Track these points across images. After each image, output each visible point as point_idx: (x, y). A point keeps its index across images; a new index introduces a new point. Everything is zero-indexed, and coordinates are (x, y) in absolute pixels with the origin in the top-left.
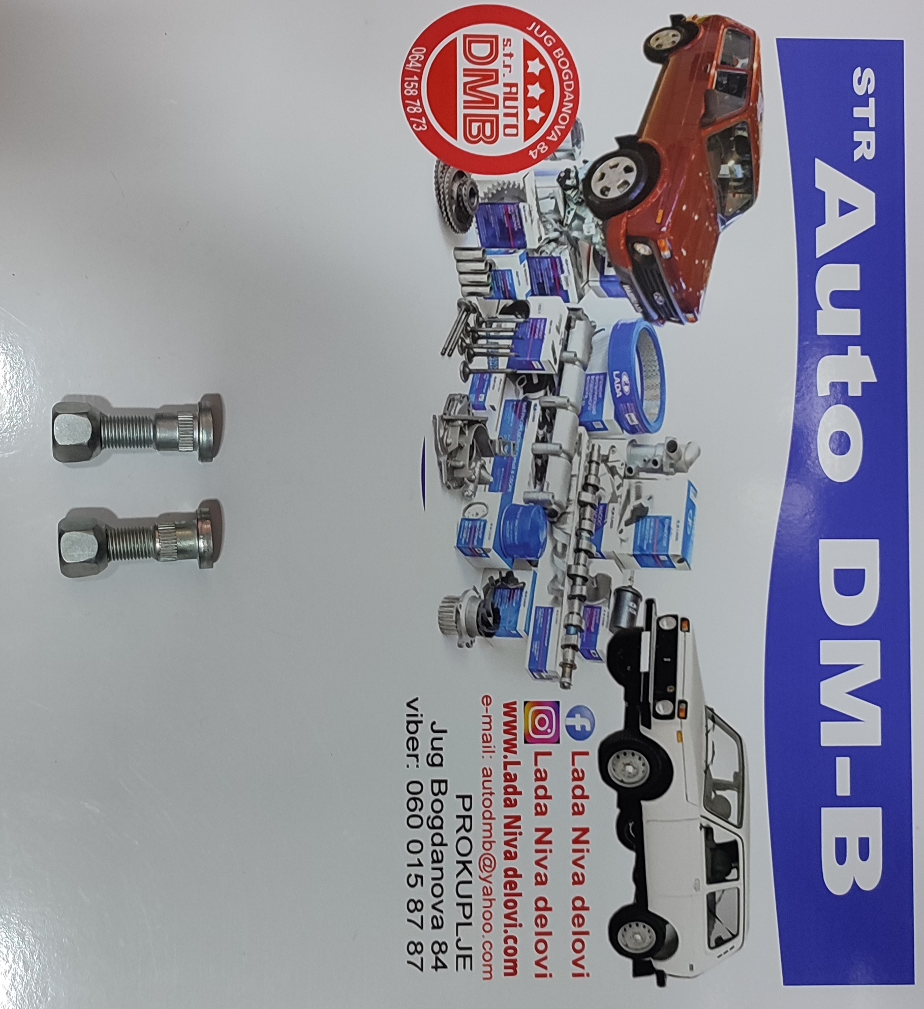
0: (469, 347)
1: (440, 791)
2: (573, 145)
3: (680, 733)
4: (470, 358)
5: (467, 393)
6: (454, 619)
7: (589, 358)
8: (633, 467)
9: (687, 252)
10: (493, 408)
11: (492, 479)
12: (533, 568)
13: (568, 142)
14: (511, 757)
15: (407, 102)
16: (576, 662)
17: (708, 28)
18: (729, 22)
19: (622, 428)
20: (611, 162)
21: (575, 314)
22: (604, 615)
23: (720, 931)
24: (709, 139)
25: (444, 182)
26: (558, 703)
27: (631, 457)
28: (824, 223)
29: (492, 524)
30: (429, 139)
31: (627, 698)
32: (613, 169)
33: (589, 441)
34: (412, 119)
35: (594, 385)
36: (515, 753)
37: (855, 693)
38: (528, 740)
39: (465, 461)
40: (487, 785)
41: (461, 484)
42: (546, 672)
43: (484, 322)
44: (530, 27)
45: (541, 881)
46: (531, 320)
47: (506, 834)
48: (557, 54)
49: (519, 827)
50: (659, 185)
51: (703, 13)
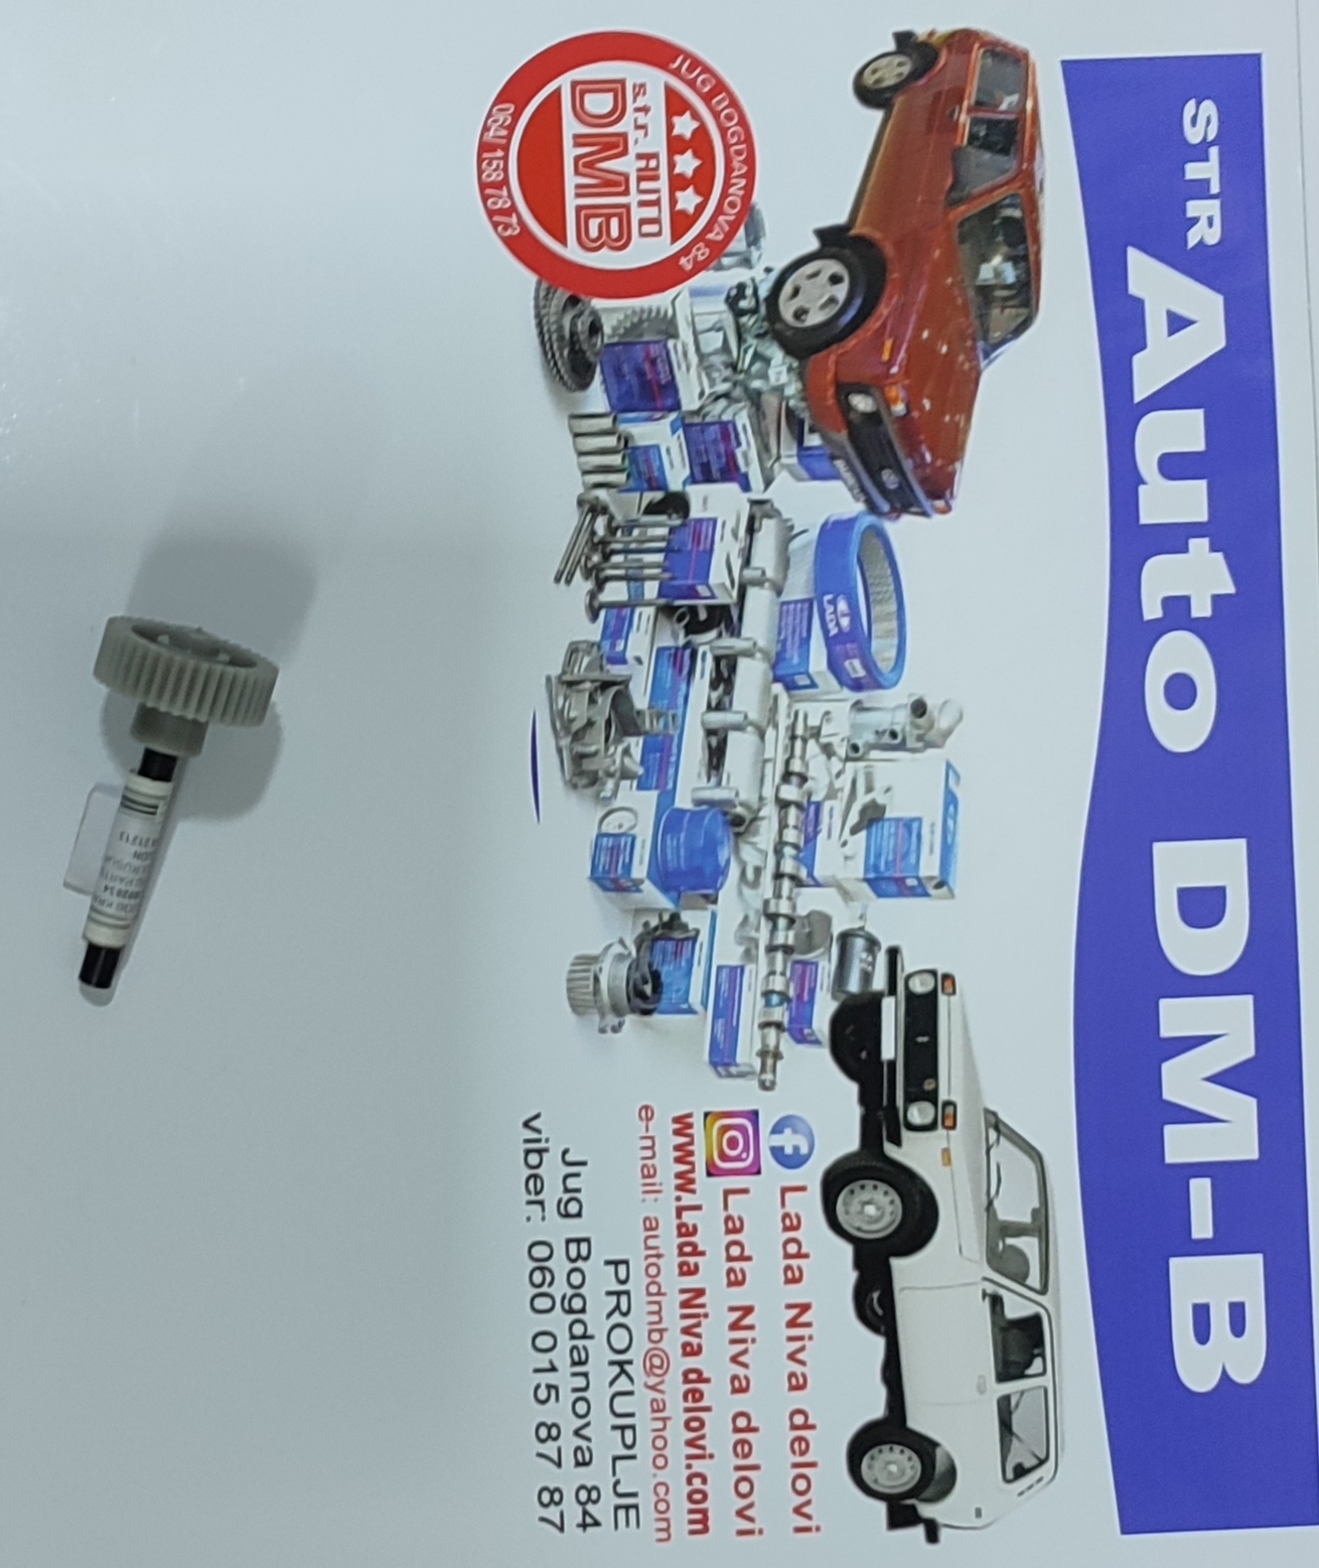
0: (598, 568)
1: (579, 1257)
2: (749, 245)
3: (946, 1152)
4: (600, 584)
5: (596, 637)
6: (591, 988)
7: (785, 577)
8: (860, 743)
9: (932, 405)
10: (639, 660)
11: (641, 771)
12: (711, 907)
13: (740, 240)
14: (688, 1199)
15: (489, 191)
16: (782, 1048)
17: (954, 51)
18: (986, 39)
19: (841, 683)
20: (809, 268)
21: (760, 509)
22: (823, 974)
23: (1019, 1455)
24: (961, 224)
25: (548, 314)
26: (755, 1113)
27: (855, 727)
28: (1143, 347)
29: (644, 842)
30: (523, 247)
31: (863, 1099)
32: (813, 280)
33: (790, 706)
34: (496, 218)
35: (794, 619)
36: (693, 1191)
37: (1215, 1079)
38: (712, 1171)
39: (600, 743)
40: (651, 1242)
41: (594, 780)
42: (737, 1065)
43: (617, 528)
44: (674, 61)
45: (740, 1387)
46: (693, 523)
47: (684, 1317)
48: (719, 102)
49: (702, 1306)
50: (884, 299)
51: (945, 27)
